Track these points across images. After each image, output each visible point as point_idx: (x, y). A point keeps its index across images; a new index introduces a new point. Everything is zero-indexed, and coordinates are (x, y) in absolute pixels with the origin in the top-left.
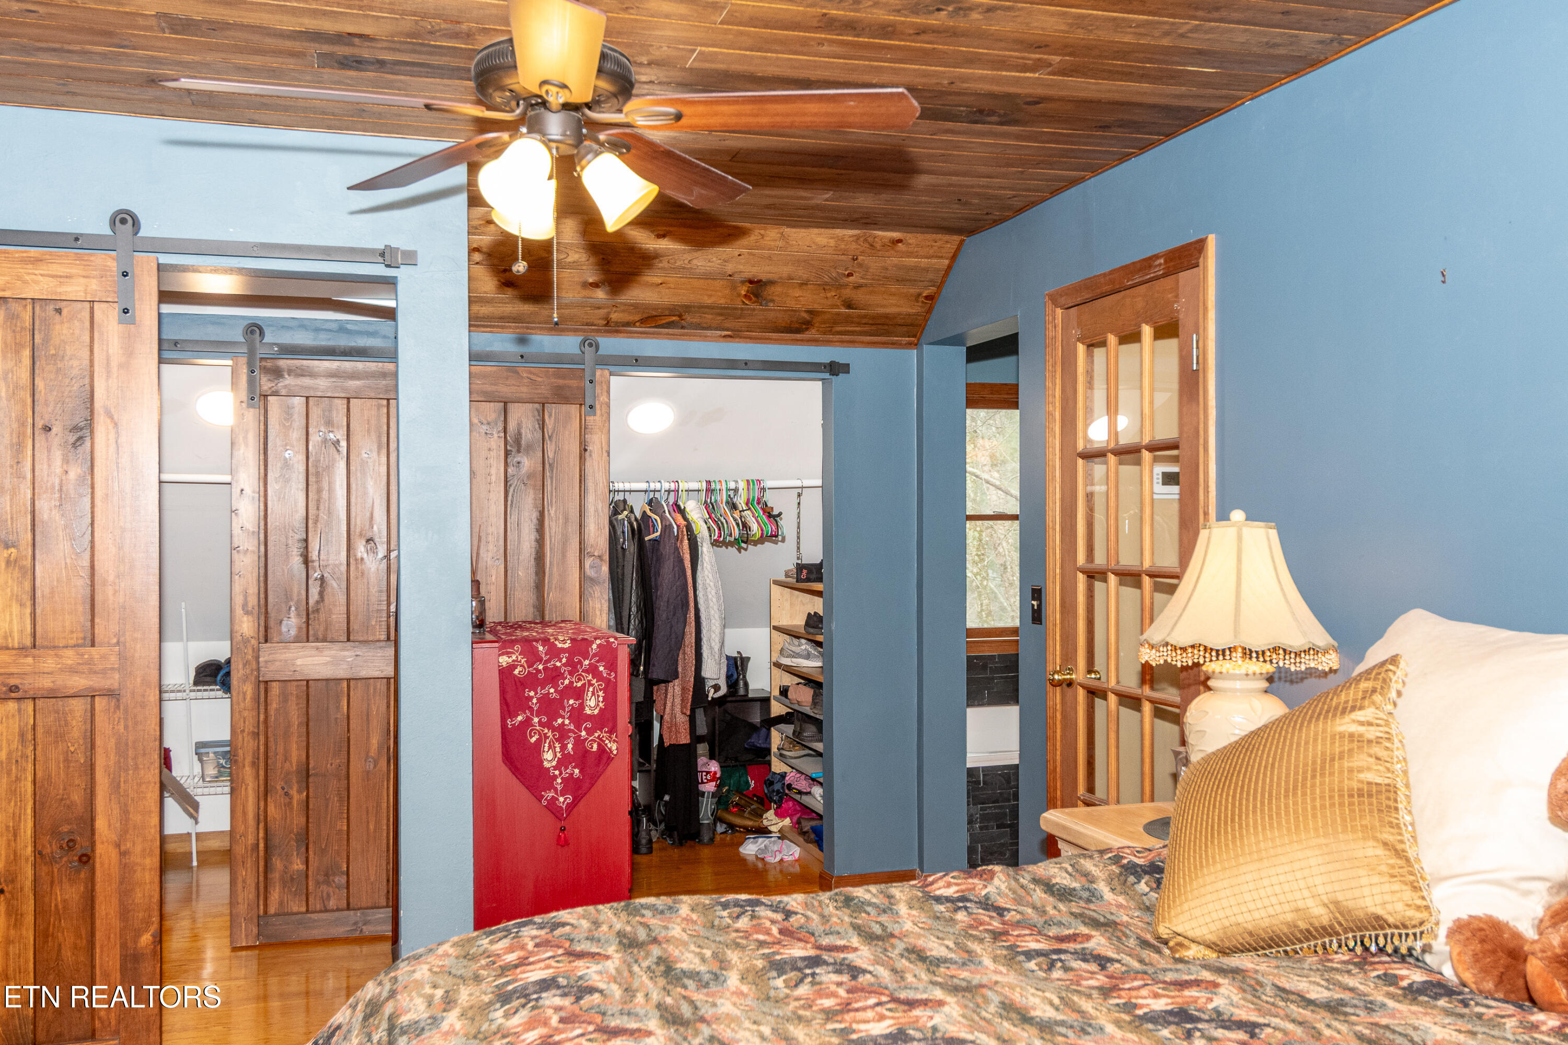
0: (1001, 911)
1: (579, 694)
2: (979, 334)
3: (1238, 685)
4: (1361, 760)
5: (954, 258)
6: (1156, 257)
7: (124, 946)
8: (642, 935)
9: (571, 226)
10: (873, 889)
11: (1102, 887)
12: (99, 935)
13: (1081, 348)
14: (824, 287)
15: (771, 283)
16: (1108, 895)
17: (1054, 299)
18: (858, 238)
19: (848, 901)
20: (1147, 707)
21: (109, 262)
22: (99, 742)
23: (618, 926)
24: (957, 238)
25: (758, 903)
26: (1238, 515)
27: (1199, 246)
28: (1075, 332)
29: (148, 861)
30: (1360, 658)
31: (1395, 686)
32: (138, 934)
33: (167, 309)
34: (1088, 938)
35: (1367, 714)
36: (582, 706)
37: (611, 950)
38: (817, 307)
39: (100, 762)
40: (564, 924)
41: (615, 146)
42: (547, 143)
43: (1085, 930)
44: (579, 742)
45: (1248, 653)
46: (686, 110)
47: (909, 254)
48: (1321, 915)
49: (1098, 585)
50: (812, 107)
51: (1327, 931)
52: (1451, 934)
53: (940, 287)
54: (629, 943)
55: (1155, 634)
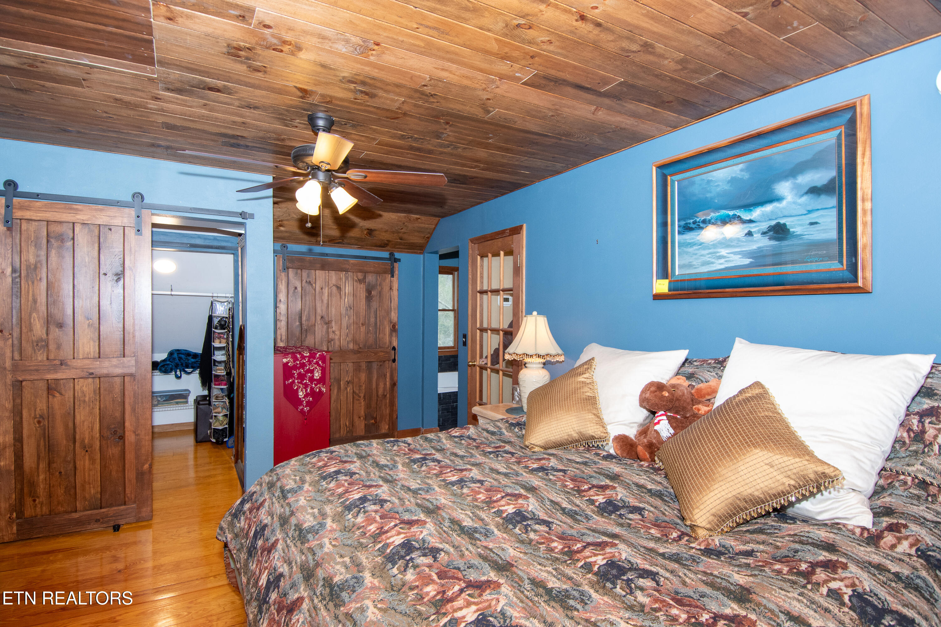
0: (475, 440)
1: (312, 372)
2: (443, 251)
3: (535, 366)
4: (586, 389)
5: (436, 225)
6: (507, 230)
7: (137, 469)
8: (364, 454)
9: (327, 212)
10: (433, 434)
11: (504, 431)
12: (127, 466)
13: (479, 257)
14: (393, 232)
15: (375, 230)
16: (506, 433)
17: (472, 241)
18: (405, 217)
19: (426, 439)
20: (501, 373)
21: (132, 212)
22: (126, 393)
23: (354, 451)
24: (437, 219)
25: (398, 441)
26: (535, 313)
27: (521, 227)
28: (477, 252)
29: (147, 437)
30: (578, 358)
31: (593, 367)
32: (143, 465)
33: (154, 229)
34: (505, 447)
35: (586, 375)
36: (313, 376)
37: (355, 459)
38: (390, 239)
39: (127, 401)
40: (335, 451)
41: (340, 184)
42: (320, 182)
43: (503, 444)
44: (312, 389)
45: (539, 356)
46: (368, 175)
47: (422, 223)
48: (575, 436)
49: (485, 334)
50: (413, 177)
51: (577, 441)
52: (613, 440)
53: (431, 234)
54: (360, 457)
55: (510, 349)
